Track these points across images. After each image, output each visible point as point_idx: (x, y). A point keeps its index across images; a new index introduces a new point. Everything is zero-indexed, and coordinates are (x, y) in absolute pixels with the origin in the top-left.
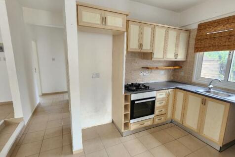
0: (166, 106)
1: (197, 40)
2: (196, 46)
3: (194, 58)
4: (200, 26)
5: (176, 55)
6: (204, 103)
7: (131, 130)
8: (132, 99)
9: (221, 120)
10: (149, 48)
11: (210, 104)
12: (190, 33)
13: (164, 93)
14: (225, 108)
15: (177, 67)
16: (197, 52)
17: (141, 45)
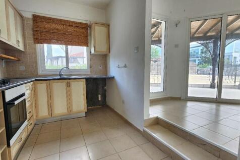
0: (31, 105)
4: (35, 17)
5: (18, 41)
6: (68, 85)
12: (23, 20)
13: (29, 88)
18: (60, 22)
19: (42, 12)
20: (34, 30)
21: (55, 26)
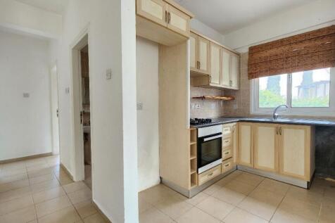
0: (231, 146)
1: (250, 65)
2: (250, 72)
3: (249, 85)
4: (251, 49)
5: (231, 82)
6: (279, 132)
7: (200, 184)
8: (199, 136)
9: (303, 147)
10: (205, 69)
11: (287, 131)
12: (240, 57)
13: (229, 128)
14: (306, 132)
15: (229, 98)
16: (252, 78)
17: (198, 64)
18: (281, 43)
19: (256, 41)
20: (249, 65)
21: (273, 51)
